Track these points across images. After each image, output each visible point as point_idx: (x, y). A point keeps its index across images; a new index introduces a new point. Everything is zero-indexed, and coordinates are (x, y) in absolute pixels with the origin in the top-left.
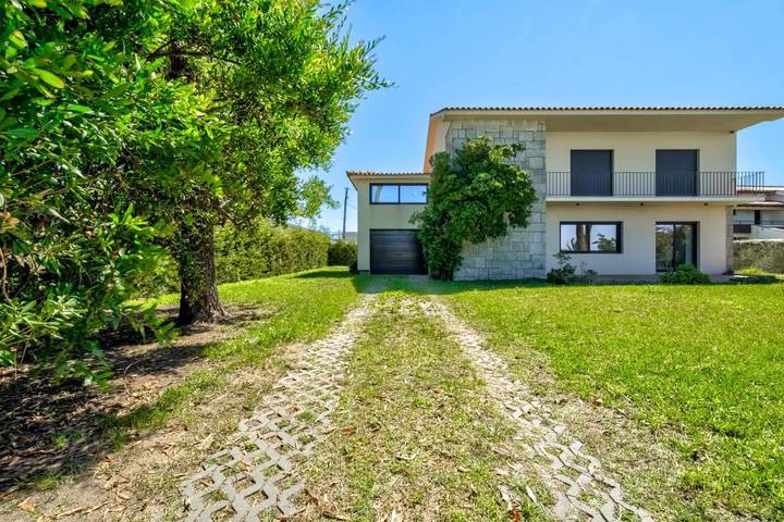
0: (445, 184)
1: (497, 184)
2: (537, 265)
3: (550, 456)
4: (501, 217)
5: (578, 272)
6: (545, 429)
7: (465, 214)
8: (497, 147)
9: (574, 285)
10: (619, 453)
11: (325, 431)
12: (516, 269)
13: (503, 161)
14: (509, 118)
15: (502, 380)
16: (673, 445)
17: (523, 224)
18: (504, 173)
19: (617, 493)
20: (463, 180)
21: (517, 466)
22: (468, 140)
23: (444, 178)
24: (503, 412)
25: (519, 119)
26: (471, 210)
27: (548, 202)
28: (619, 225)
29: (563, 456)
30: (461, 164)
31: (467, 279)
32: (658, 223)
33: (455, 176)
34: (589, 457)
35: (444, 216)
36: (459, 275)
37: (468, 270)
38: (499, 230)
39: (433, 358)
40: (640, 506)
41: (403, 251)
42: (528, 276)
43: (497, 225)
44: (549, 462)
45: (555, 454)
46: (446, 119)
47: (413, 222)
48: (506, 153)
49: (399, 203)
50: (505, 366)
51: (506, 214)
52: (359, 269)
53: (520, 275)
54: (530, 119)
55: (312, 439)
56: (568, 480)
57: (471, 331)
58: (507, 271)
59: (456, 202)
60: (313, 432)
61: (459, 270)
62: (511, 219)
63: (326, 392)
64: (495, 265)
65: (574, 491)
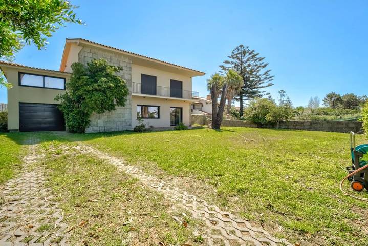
0: (82, 81)
1: (111, 84)
2: (128, 124)
3: (180, 199)
4: (112, 101)
5: (147, 127)
6: (172, 191)
7: (93, 98)
8: (111, 67)
9: (146, 132)
10: (198, 191)
11: (66, 230)
12: (119, 126)
13: (113, 73)
14: (116, 53)
15: (144, 176)
16: (210, 183)
17: (123, 105)
18: (114, 79)
19: (205, 203)
20: (92, 80)
21: (173, 207)
22: (95, 59)
23: (81, 77)
24: (154, 189)
25: (120, 55)
26: (97, 96)
27: (133, 96)
28: (159, 107)
29: (184, 198)
30: (90, 71)
31: (93, 132)
32: (171, 107)
33: (88, 77)
34: (192, 195)
35: (80, 99)
36: (89, 130)
37: (94, 127)
38: (111, 107)
39: (105, 174)
40: (212, 204)
41: (47, 117)
42: (124, 129)
43: (111, 104)
44: (181, 201)
45: (181, 198)
46: (80, 44)
47: (58, 100)
48: (115, 69)
49: (44, 87)
50: (141, 171)
51: (115, 100)
52: (8, 129)
53: (121, 129)
54: (125, 56)
55: (61, 238)
56: (191, 205)
57: (113, 158)
58: (114, 127)
59: (88, 91)
60: (57, 234)
61: (88, 127)
62: (117, 102)
63: (48, 210)
64: (108, 124)
65: (195, 208)
